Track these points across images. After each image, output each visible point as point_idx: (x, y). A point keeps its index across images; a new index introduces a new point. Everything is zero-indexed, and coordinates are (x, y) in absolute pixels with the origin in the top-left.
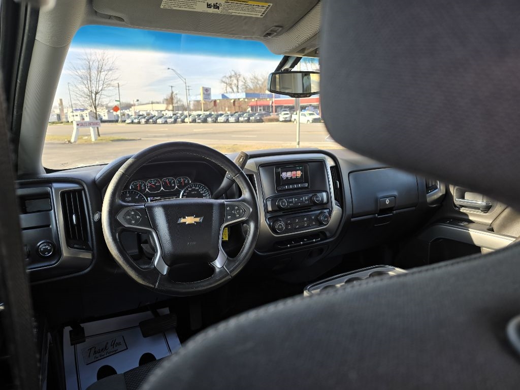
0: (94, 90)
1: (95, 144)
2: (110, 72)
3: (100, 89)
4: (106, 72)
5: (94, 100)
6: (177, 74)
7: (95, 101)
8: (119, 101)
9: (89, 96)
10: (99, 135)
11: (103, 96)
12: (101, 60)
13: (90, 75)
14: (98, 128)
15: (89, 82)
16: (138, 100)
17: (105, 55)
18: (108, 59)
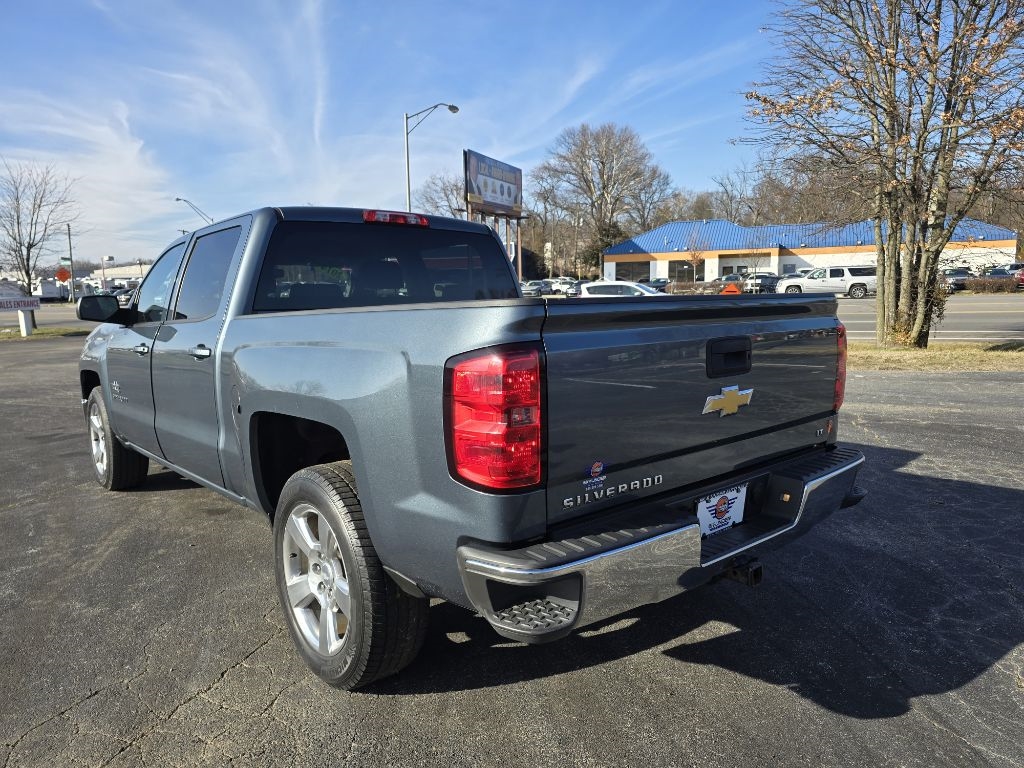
0: (26, 241)
1: (27, 341)
2: (61, 207)
3: (38, 237)
4: (51, 207)
5: (25, 257)
6: (193, 207)
7: (28, 260)
8: (70, 259)
9: (15, 251)
10: (34, 326)
11: (43, 252)
12: (41, 184)
13: (18, 212)
14: (32, 312)
15: (16, 224)
16: (111, 258)
17: (50, 175)
18: (56, 182)
